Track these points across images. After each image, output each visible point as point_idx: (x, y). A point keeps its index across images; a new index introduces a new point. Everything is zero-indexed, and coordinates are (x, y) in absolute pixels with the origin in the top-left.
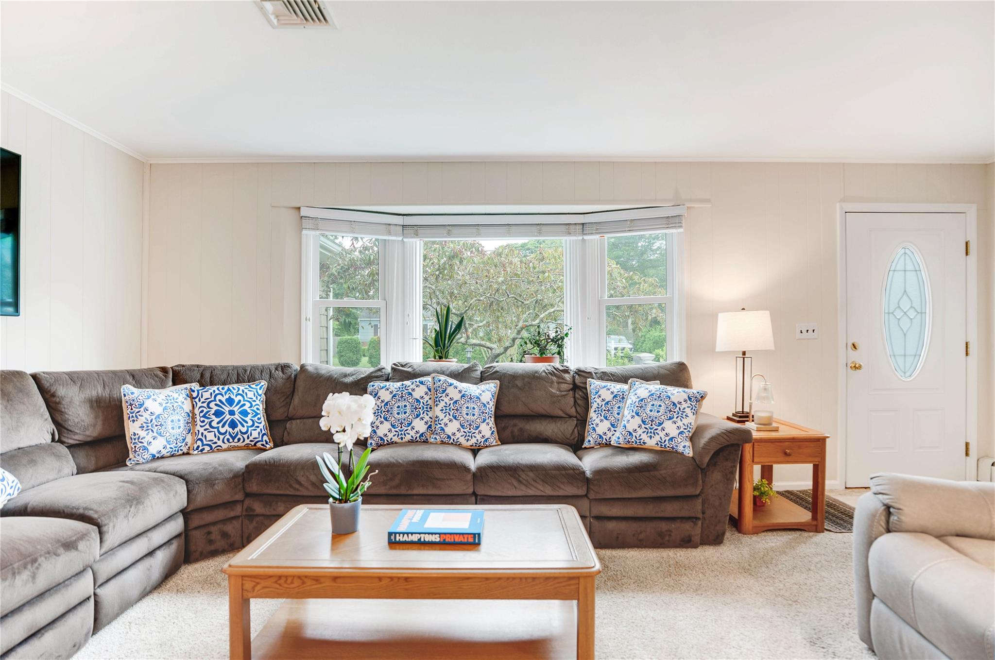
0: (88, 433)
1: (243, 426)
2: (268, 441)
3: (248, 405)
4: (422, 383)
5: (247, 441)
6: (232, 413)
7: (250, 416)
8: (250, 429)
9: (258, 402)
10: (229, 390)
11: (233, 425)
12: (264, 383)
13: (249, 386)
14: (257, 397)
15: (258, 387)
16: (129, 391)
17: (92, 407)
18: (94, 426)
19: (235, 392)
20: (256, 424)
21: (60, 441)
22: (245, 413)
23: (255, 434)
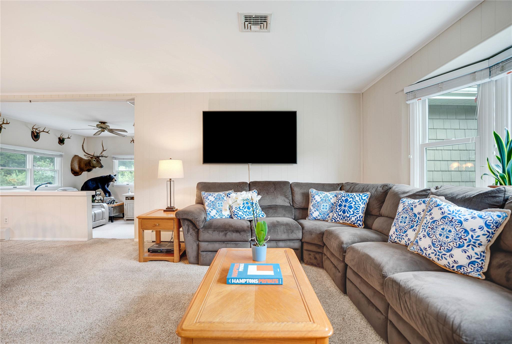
0: (300, 205)
1: (348, 213)
2: (361, 224)
3: (354, 203)
4: (424, 202)
5: (350, 222)
6: (345, 206)
7: (352, 209)
8: (351, 216)
9: (360, 203)
10: (349, 195)
11: (344, 212)
12: (369, 194)
13: (359, 195)
14: (361, 200)
15: (364, 195)
16: (313, 191)
17: (303, 196)
18: (303, 203)
19: (350, 196)
20: (355, 214)
21: (293, 206)
22: (350, 207)
23: (353, 219)
